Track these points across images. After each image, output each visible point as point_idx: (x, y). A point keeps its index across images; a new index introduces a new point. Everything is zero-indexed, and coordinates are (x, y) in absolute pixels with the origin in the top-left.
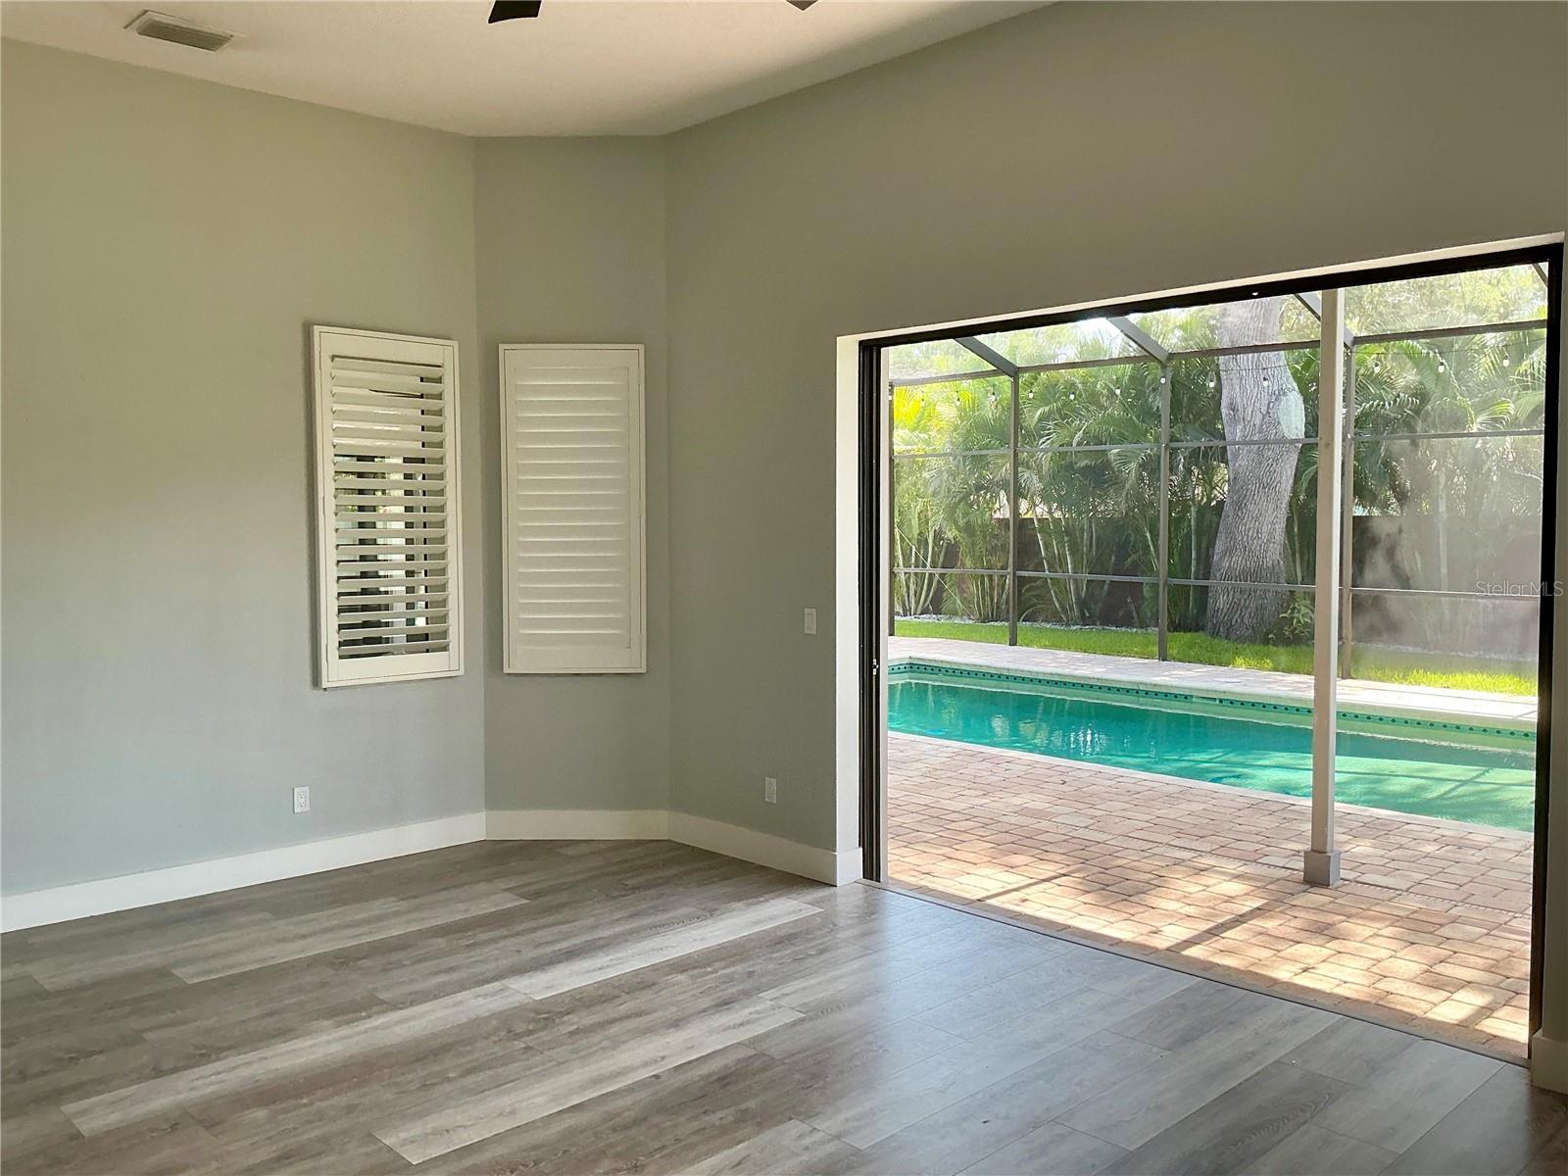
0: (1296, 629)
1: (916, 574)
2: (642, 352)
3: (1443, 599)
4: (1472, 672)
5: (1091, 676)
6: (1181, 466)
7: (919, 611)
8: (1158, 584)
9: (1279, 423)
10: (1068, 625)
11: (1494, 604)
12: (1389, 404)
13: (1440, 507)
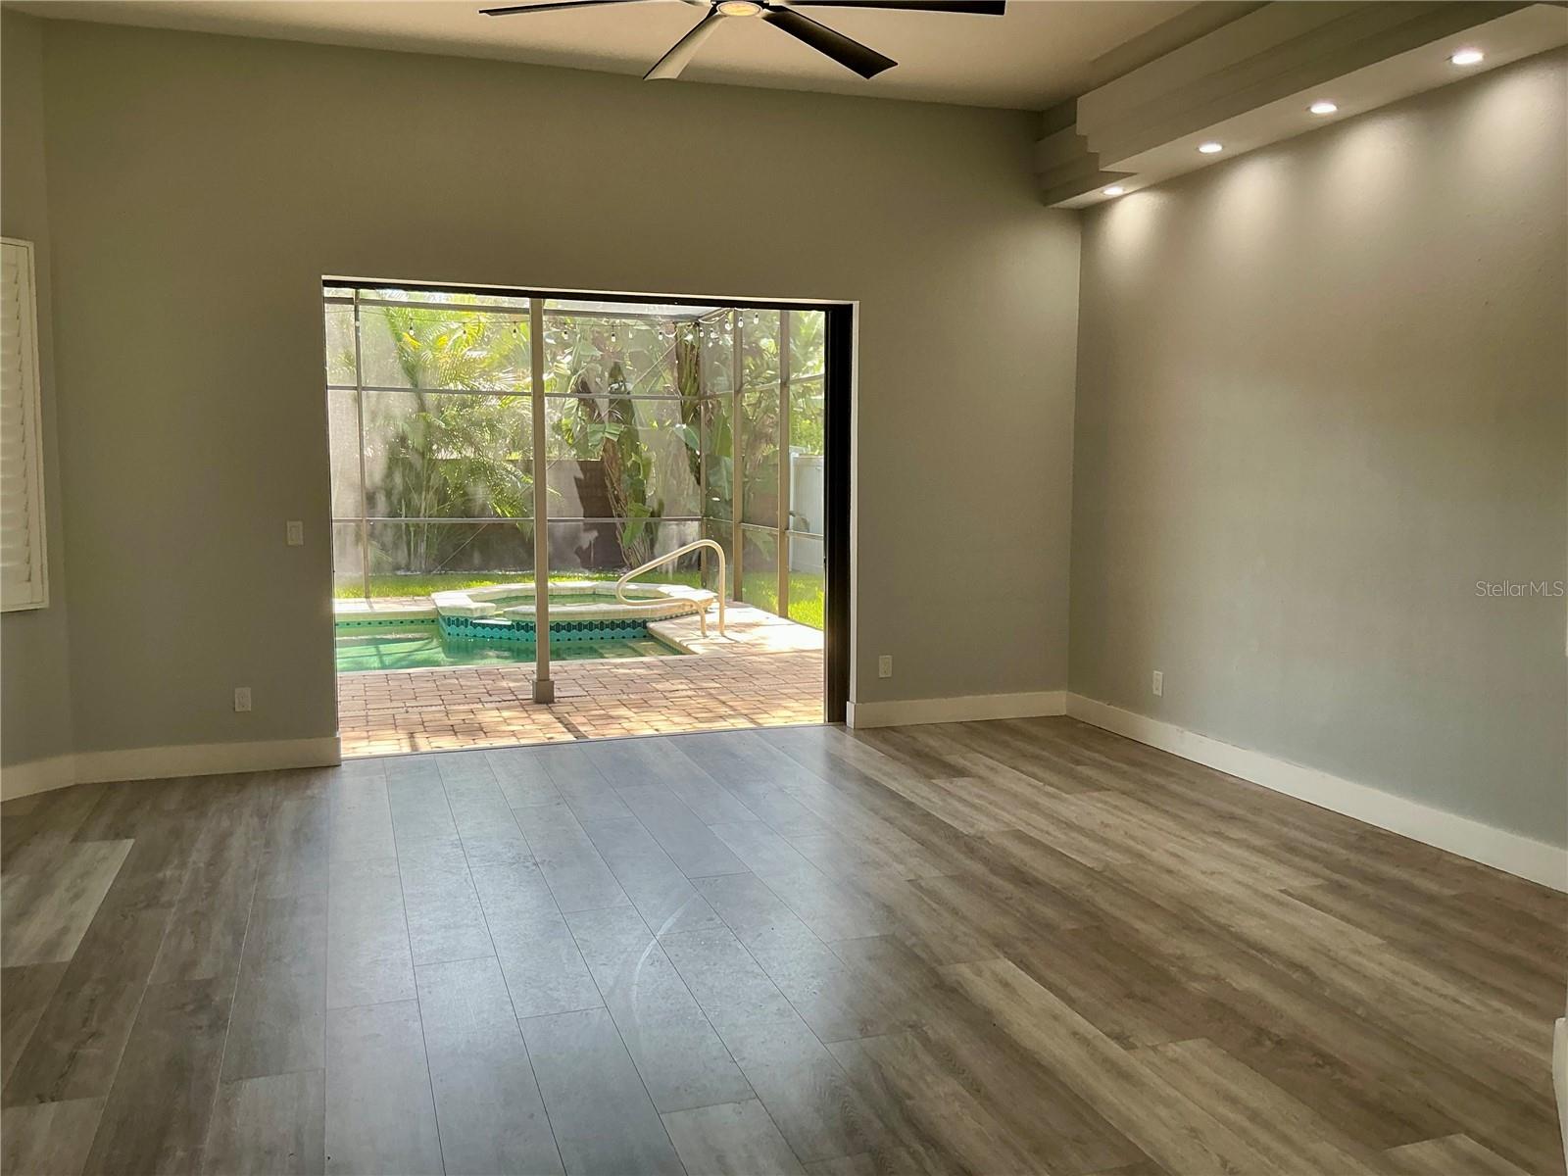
2: (32, 249)
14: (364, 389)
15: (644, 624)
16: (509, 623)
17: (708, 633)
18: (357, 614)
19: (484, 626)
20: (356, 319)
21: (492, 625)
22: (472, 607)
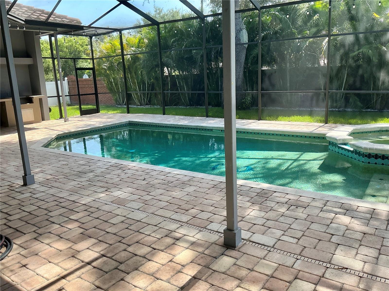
0: (247, 105)
1: (143, 93)
3: (288, 93)
4: (296, 116)
5: (183, 124)
6: (213, 56)
7: (145, 105)
8: (204, 93)
9: (240, 40)
10: (186, 106)
12: (272, 32)
13: (287, 65)
16: (352, 150)
19: (343, 149)
21: (346, 149)
22: (338, 138)
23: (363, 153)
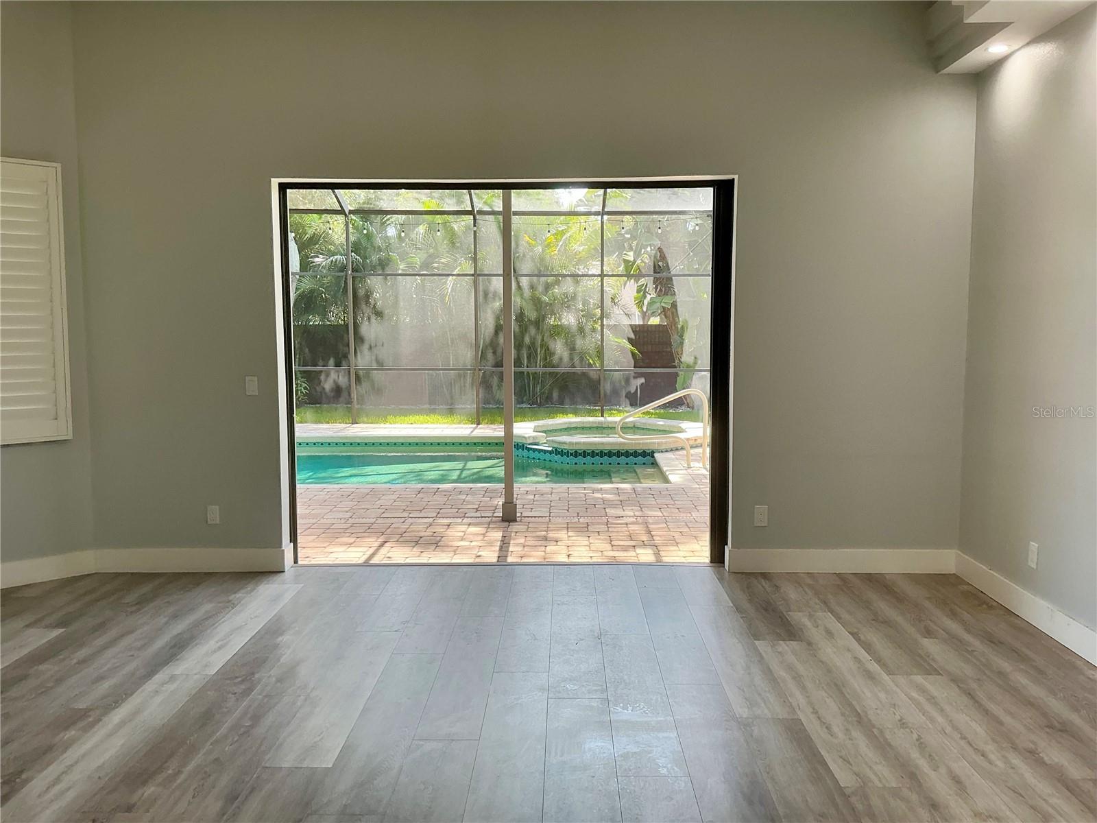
2: (59, 169)
11: (436, 374)
13: (406, 319)
14: (479, 275)
15: (652, 454)
16: (550, 449)
17: (692, 464)
18: (459, 437)
19: (534, 450)
20: (475, 226)
21: (540, 450)
22: (526, 436)
23: (562, 451)
